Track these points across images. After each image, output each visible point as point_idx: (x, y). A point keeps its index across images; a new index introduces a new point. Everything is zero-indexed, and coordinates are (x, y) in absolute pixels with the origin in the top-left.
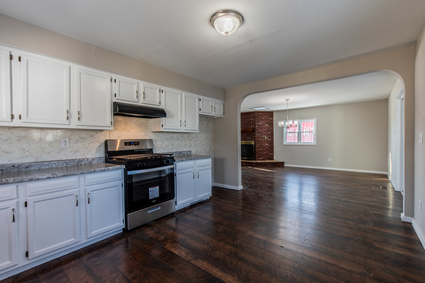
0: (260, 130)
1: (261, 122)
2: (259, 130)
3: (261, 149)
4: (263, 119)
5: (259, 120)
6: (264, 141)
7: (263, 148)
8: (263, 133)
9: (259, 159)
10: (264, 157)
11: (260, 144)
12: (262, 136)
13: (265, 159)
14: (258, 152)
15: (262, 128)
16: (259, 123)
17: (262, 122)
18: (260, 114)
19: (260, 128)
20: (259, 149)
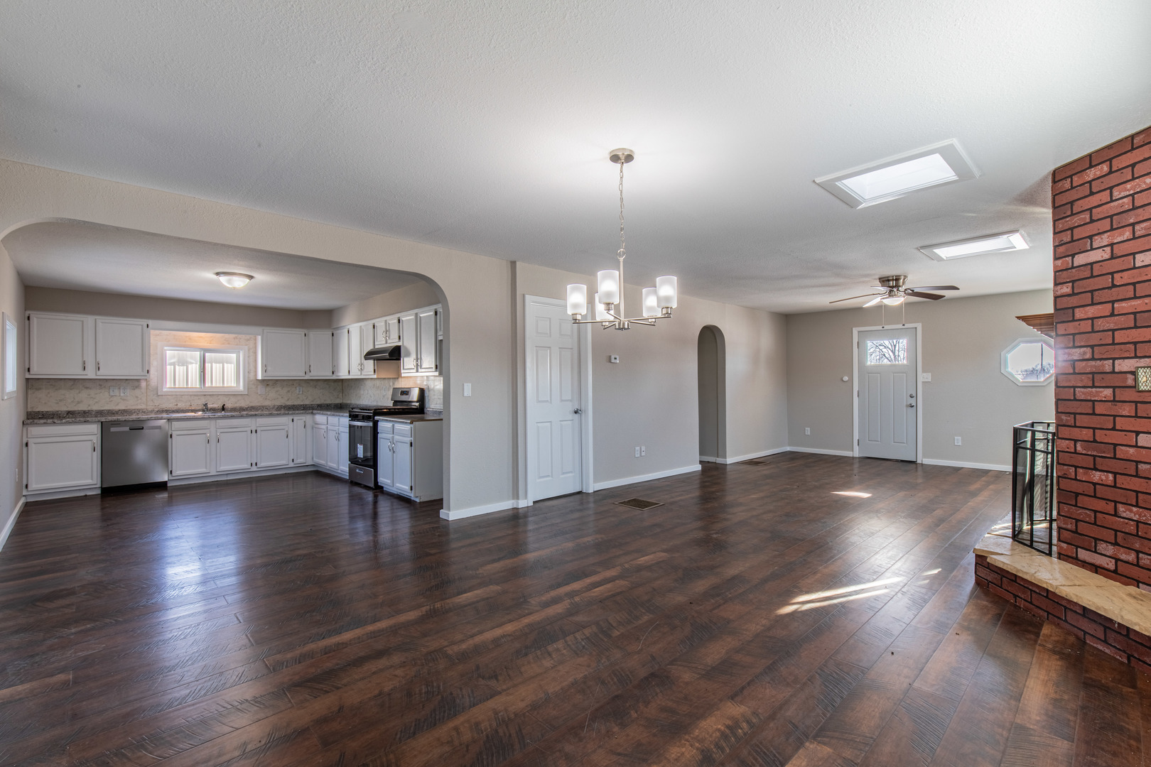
0: (1091, 311)
1: (1098, 242)
2: (1079, 313)
3: (1097, 476)
4: (1114, 207)
5: (1078, 233)
6: (1127, 410)
7: (1117, 465)
8: (1120, 337)
9: (1083, 554)
10: (1131, 557)
11: (1086, 434)
12: (1107, 366)
13: (1136, 572)
14: (1077, 494)
15: (1107, 295)
16: (1080, 260)
17: (1105, 240)
18: (1092, 174)
19: (1087, 298)
20: (1081, 474)
